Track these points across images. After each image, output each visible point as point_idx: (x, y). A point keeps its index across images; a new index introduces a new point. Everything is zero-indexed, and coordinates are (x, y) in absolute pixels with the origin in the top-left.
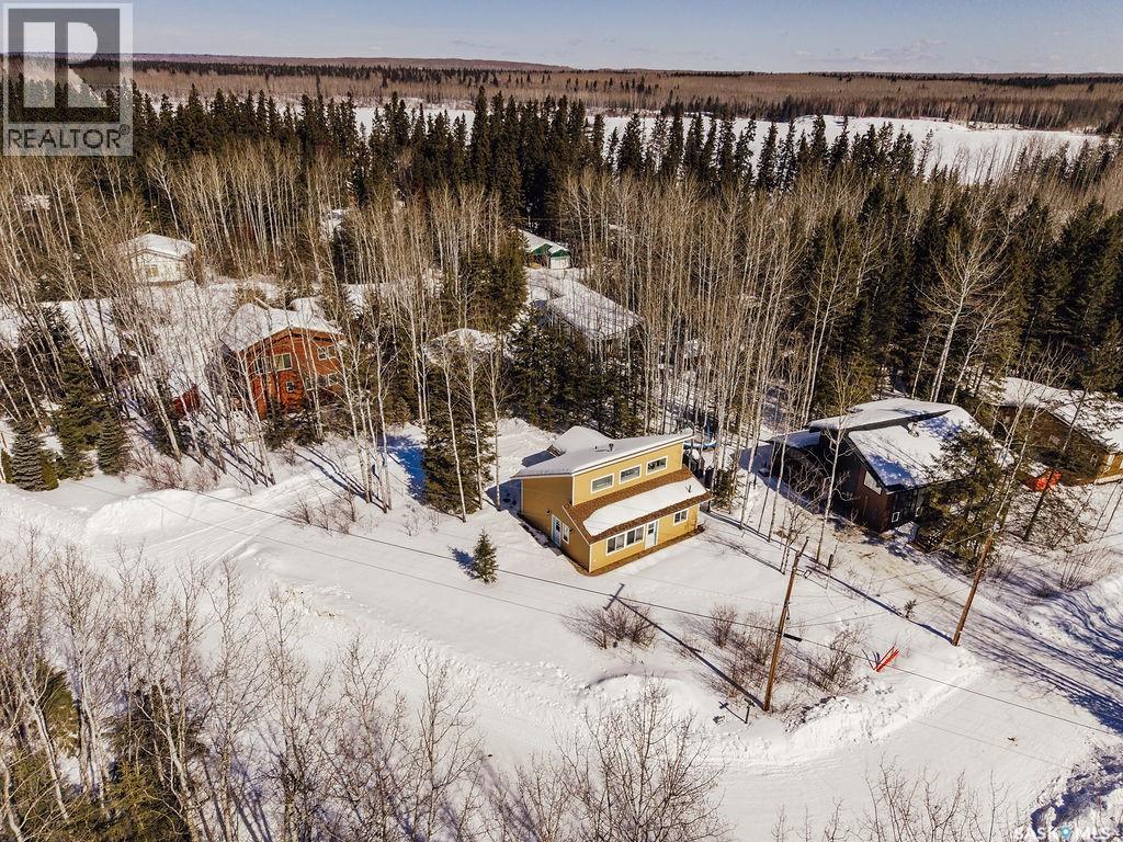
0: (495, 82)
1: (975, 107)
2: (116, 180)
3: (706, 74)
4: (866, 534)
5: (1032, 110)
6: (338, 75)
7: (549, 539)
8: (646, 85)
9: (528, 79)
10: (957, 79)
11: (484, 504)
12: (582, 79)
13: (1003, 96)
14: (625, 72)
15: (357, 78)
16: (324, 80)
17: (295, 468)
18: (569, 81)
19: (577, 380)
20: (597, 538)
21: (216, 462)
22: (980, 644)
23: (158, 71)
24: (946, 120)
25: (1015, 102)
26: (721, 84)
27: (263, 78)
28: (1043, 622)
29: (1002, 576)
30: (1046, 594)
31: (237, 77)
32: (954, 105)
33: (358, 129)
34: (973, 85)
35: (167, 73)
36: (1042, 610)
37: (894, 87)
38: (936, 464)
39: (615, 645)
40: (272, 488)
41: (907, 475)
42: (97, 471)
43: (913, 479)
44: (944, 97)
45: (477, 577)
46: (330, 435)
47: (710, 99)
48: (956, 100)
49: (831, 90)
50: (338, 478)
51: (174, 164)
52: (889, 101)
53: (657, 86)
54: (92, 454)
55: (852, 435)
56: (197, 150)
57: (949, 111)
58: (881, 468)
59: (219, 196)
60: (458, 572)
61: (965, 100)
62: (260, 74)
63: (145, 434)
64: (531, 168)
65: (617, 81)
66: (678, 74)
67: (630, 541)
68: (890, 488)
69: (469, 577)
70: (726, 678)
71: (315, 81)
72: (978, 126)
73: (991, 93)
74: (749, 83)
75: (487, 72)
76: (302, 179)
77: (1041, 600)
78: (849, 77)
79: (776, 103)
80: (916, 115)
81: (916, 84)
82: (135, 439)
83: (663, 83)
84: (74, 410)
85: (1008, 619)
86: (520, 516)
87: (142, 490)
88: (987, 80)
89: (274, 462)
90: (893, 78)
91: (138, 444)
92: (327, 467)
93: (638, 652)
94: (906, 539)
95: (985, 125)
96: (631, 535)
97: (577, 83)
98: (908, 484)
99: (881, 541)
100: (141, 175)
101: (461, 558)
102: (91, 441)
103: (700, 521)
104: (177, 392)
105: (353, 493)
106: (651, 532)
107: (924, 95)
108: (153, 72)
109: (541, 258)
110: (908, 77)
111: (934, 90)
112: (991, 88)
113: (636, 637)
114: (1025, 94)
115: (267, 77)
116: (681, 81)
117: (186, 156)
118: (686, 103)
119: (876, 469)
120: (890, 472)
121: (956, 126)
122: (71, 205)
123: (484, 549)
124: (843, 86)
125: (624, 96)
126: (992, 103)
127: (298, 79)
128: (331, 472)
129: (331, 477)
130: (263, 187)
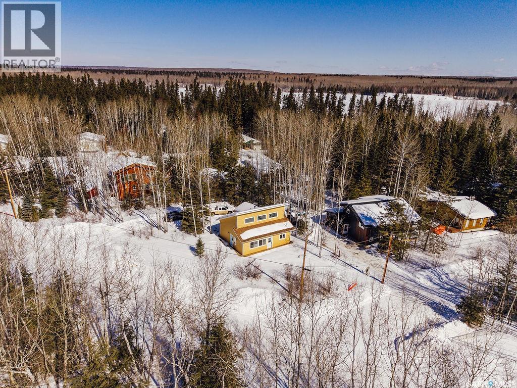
0: (244, 78)
1: (456, 90)
2: (76, 110)
3: (338, 75)
4: (359, 246)
5: (483, 91)
6: (177, 74)
7: (229, 244)
8: (310, 79)
9: (259, 77)
10: (451, 78)
11: (205, 231)
12: (282, 77)
13: (471, 86)
14: (302, 74)
15: (185, 76)
16: (171, 76)
17: (132, 217)
18: (276, 78)
19: (249, 186)
20: (245, 241)
21: (101, 214)
22: (394, 284)
23: (101, 72)
24: (444, 95)
25: (476, 88)
26: (344, 79)
27: (145, 76)
28: (422, 278)
29: (409, 261)
30: (425, 268)
31: (134, 75)
32: (447, 89)
33: (179, 94)
34: (458, 81)
35: (105, 73)
36: (422, 273)
37: (421, 81)
38: (382, 215)
39: (247, 279)
40: (122, 223)
41: (374, 221)
42: (55, 216)
43: (376, 223)
44: (444, 85)
45: (197, 255)
46: (148, 206)
47: (338, 85)
48: (449, 87)
49: (393, 82)
50: (149, 221)
51: (100, 105)
52: (418, 87)
53: (315, 80)
54: (54, 211)
55: (353, 206)
56: (109, 100)
57: (445, 91)
58: (363, 218)
59: (116, 117)
60: (190, 254)
61: (453, 87)
62: (144, 74)
63: (75, 204)
64: (247, 109)
65: (297, 77)
66: (325, 75)
67: (260, 244)
68: (366, 226)
69: (193, 256)
70: (287, 290)
71: (167, 77)
72: (459, 98)
73: (465, 84)
74: (356, 79)
75: (241, 74)
76: (150, 111)
77: (422, 270)
78: (401, 77)
79: (367, 87)
80: (430, 93)
81: (431, 80)
82: (71, 205)
83: (318, 79)
84: (48, 192)
85: (408, 277)
86: (219, 236)
87: (70, 222)
88: (465, 79)
89: (124, 214)
90: (421, 78)
91: (71, 207)
92: (145, 217)
93: (254, 281)
94: (375, 248)
95: (461, 98)
96: (261, 242)
97: (280, 78)
98: (374, 225)
99: (365, 249)
100: (86, 109)
101: (192, 249)
102: (54, 205)
103: (291, 240)
104: (89, 189)
105: (153, 226)
106: (269, 241)
107: (435, 84)
108: (99, 73)
109: (249, 145)
110: (428, 77)
111: (439, 82)
112: (466, 82)
113: (255, 276)
114: (481, 85)
115: (147, 75)
116: (326, 78)
117: (104, 102)
118: (327, 87)
119: (361, 219)
120: (366, 220)
121: (448, 98)
122: (56, 119)
123: (200, 244)
124: (398, 80)
125: (300, 84)
126: (465, 88)
127: (160, 76)
128: (147, 219)
129: (146, 221)
130: (134, 114)
